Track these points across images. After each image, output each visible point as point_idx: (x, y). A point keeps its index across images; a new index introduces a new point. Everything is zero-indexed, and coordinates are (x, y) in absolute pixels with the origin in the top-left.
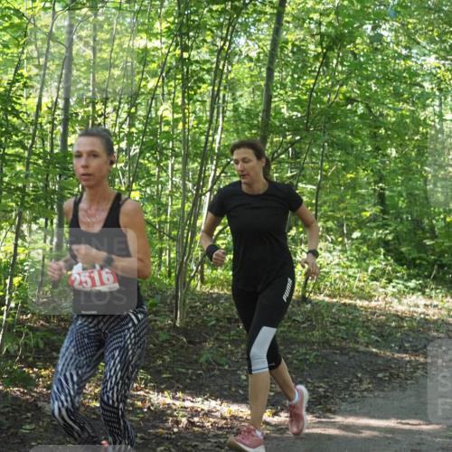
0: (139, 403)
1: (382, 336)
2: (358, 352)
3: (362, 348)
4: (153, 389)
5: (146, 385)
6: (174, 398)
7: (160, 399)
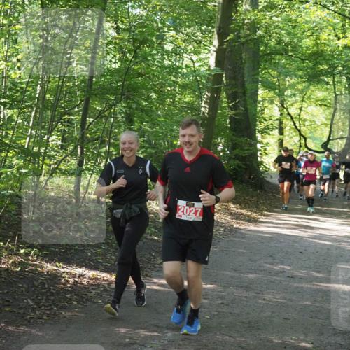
0: (40, 269)
1: (157, 229)
2: (147, 239)
3: (149, 237)
4: (43, 260)
5: (38, 257)
6: (57, 266)
7: (49, 267)
